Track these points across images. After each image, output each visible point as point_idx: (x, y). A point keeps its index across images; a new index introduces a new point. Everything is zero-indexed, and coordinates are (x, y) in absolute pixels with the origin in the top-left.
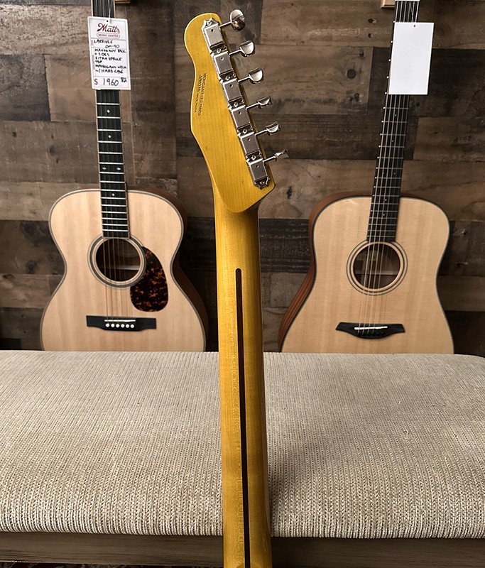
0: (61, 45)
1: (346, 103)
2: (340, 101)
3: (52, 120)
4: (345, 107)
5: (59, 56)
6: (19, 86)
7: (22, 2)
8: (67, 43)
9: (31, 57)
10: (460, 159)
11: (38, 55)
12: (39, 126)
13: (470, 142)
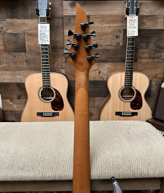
0: (30, 30)
1: (116, 46)
2: (114, 45)
3: (27, 52)
4: (116, 47)
5: (29, 33)
6: (17, 42)
7: (19, 18)
8: (32, 30)
9: (21, 34)
10: (152, 61)
11: (23, 33)
12: (23, 54)
13: (155, 56)
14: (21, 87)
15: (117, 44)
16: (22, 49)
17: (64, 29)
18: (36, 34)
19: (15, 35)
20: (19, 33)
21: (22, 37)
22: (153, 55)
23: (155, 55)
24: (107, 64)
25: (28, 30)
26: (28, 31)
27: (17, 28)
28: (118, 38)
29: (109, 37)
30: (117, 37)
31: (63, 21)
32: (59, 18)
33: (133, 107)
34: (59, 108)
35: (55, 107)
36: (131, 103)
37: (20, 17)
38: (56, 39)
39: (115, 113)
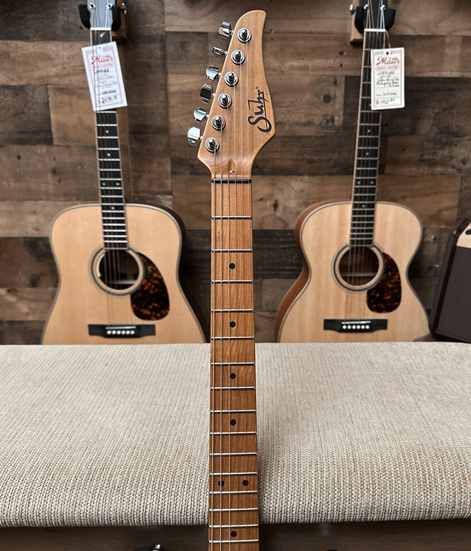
0: (63, 76)
1: (324, 124)
2: (317, 123)
3: (54, 144)
4: (322, 128)
5: (61, 86)
6: (24, 114)
7: (27, 39)
8: (68, 75)
9: (35, 87)
10: (426, 172)
11: (41, 85)
12: (42, 149)
13: (434, 157)
14: (40, 249)
15: (328, 121)
16: (40, 133)
17: (167, 74)
18: (81, 88)
19: (19, 90)
20: (30, 84)
21: (38, 96)
22: (429, 154)
23: (434, 153)
24: (296, 180)
25: (57, 76)
26: (57, 79)
27: (24, 71)
28: (328, 102)
29: (301, 100)
30: (327, 99)
31: (163, 48)
32: (152, 39)
33: (375, 306)
34: (154, 313)
35: (142, 310)
36: (369, 292)
37: (30, 34)
38: (144, 105)
39: (322, 322)
